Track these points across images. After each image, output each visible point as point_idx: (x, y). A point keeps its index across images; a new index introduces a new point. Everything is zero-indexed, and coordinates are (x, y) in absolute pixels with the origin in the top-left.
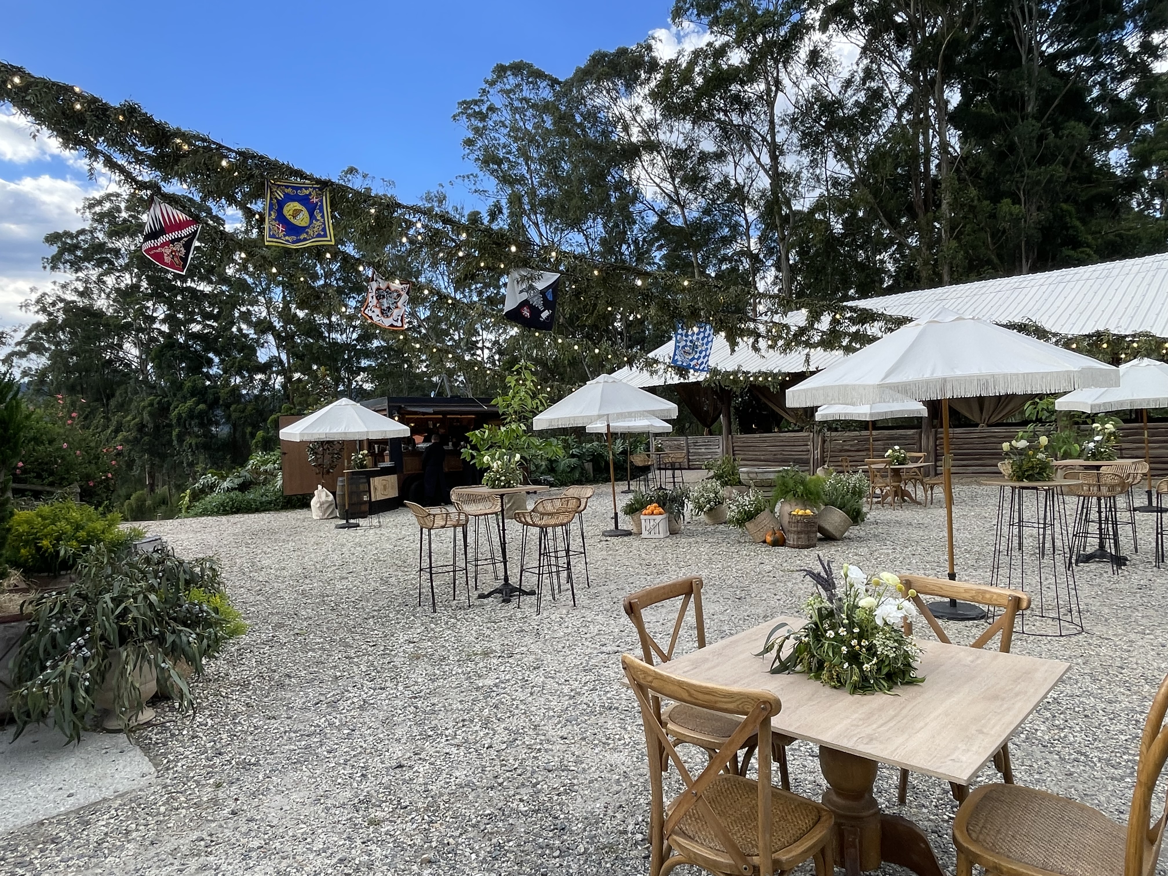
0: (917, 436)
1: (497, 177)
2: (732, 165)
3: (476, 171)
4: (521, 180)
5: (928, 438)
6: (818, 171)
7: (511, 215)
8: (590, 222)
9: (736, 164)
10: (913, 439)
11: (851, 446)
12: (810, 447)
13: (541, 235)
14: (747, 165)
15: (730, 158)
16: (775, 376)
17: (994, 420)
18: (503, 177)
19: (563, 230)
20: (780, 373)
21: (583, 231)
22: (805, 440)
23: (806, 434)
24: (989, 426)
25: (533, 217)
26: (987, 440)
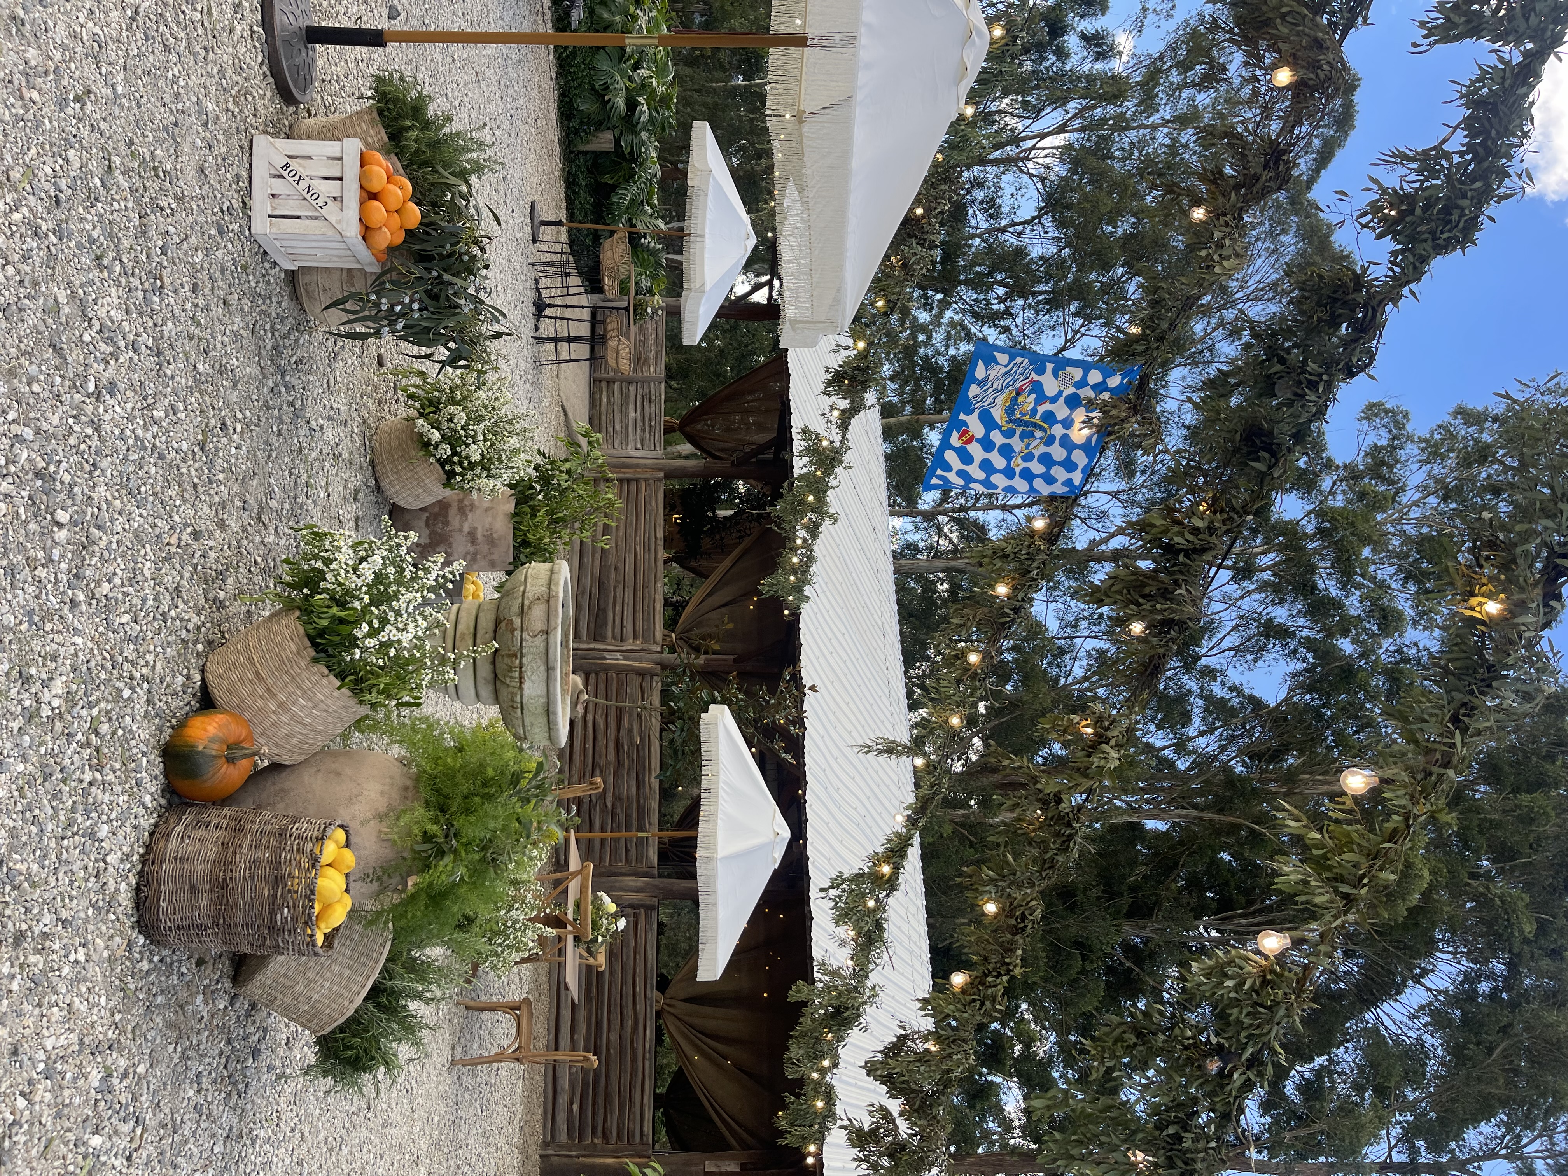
0: (643, 868)
1: (1161, 58)
2: (1113, 488)
3: (1180, 16)
4: (1148, 103)
5: (638, 890)
6: (1084, 624)
7: (1090, 79)
8: (1053, 233)
9: (1114, 495)
10: (639, 860)
11: (630, 731)
12: (629, 645)
13: (1043, 136)
14: (1111, 512)
15: (1123, 485)
16: (798, 589)
17: (672, 1025)
18: (1159, 71)
19: (1043, 179)
20: (802, 598)
21: (1039, 217)
22: (646, 635)
23: (659, 636)
24: (659, 1014)
25: (1077, 123)
26: (628, 1012)
